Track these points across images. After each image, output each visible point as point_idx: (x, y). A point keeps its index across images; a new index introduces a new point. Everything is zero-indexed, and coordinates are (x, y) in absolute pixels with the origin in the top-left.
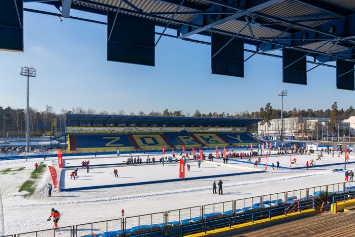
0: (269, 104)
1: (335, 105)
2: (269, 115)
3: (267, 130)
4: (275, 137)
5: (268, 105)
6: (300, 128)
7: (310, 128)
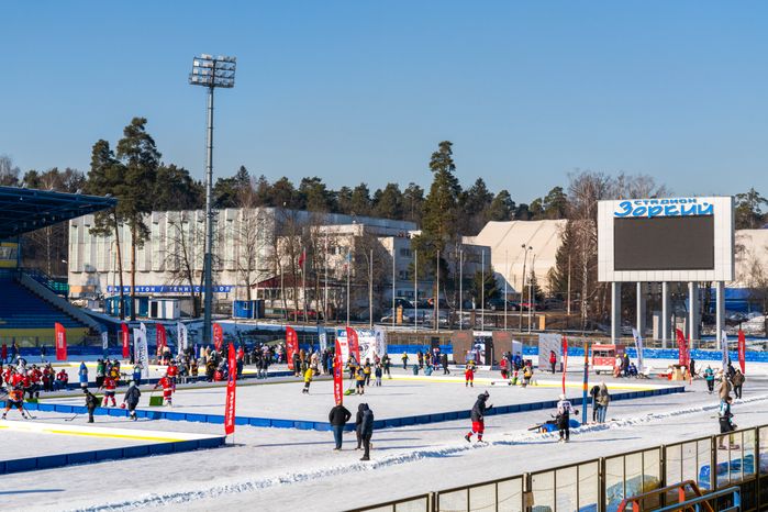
0: (140, 123)
1: (442, 160)
2: (139, 180)
3: (127, 267)
4: (170, 305)
5: (136, 130)
6: (285, 261)
7: (333, 261)
